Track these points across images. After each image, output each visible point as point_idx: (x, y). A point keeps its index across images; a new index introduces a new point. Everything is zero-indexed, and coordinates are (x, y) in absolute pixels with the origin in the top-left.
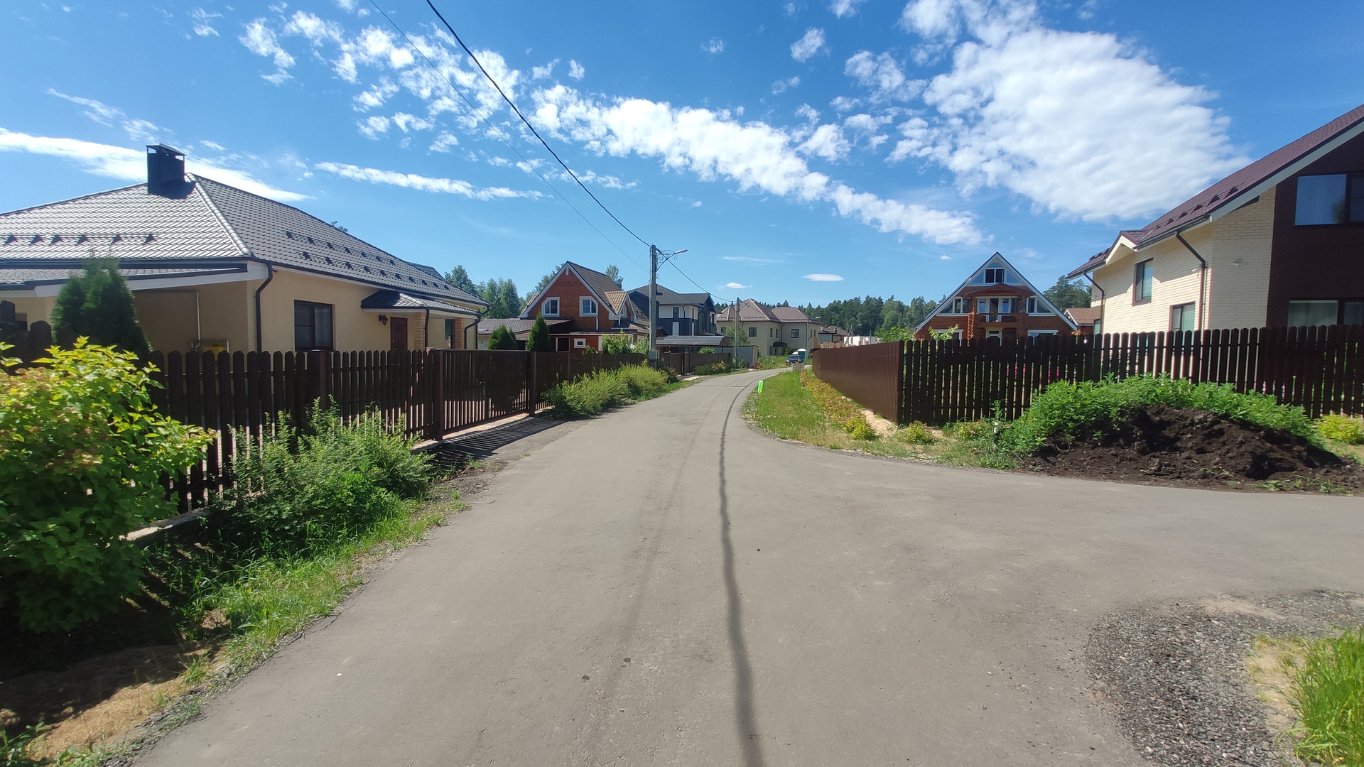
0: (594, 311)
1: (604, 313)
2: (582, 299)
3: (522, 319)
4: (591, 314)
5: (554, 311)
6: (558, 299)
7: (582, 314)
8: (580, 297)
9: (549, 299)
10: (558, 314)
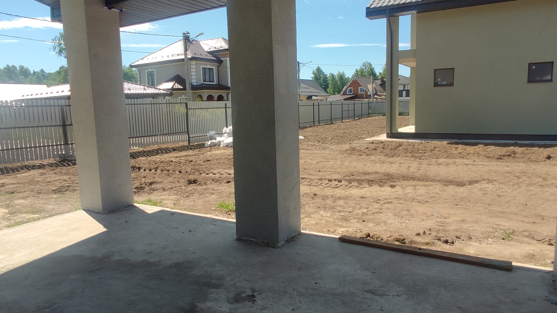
0: (363, 92)
1: (366, 92)
2: (359, 88)
3: (341, 95)
4: (362, 93)
5: (351, 92)
6: (352, 88)
7: (359, 93)
8: (359, 87)
9: (349, 88)
10: (352, 93)
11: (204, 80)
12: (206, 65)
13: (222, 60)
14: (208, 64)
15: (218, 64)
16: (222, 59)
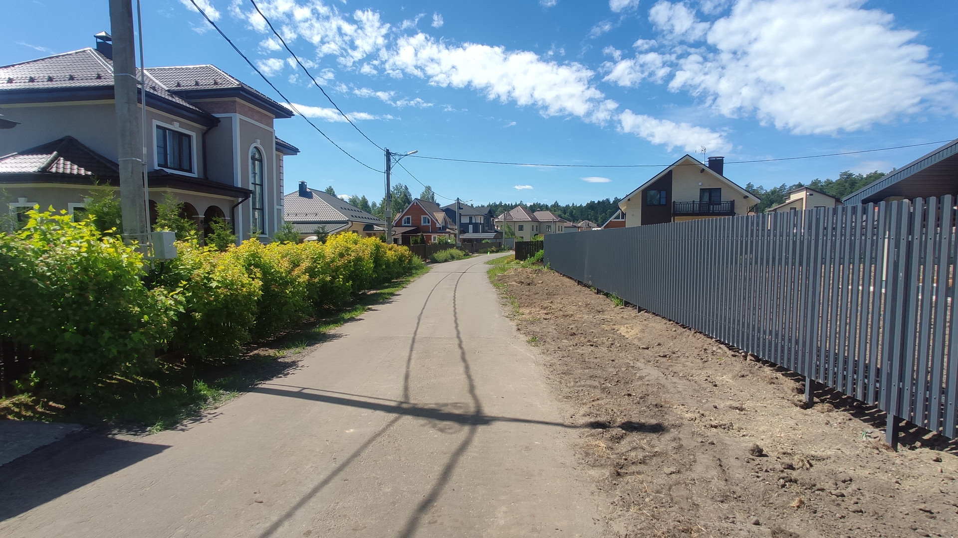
1: (434, 224)
4: (427, 224)
5: (408, 222)
6: (410, 217)
7: (422, 224)
8: (422, 216)
9: (406, 217)
10: (410, 224)
11: (162, 163)
12: (171, 122)
13: (218, 118)
14: (176, 121)
15: (205, 128)
16: (217, 115)
